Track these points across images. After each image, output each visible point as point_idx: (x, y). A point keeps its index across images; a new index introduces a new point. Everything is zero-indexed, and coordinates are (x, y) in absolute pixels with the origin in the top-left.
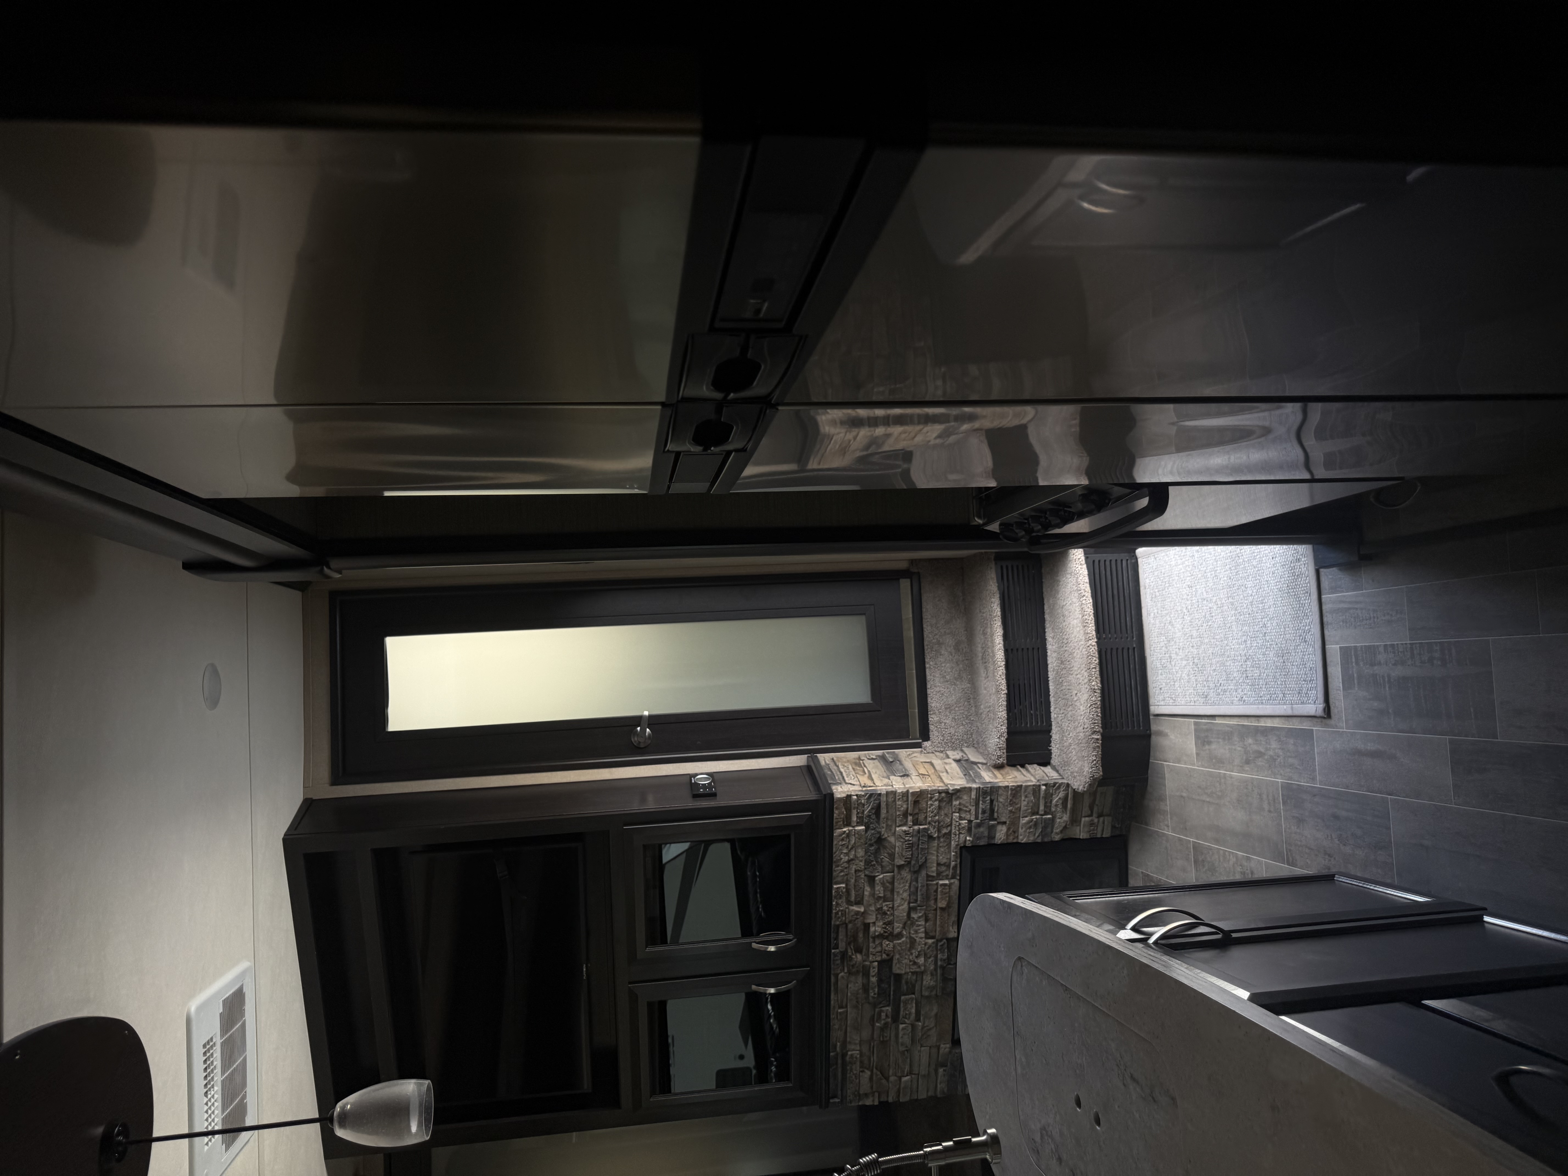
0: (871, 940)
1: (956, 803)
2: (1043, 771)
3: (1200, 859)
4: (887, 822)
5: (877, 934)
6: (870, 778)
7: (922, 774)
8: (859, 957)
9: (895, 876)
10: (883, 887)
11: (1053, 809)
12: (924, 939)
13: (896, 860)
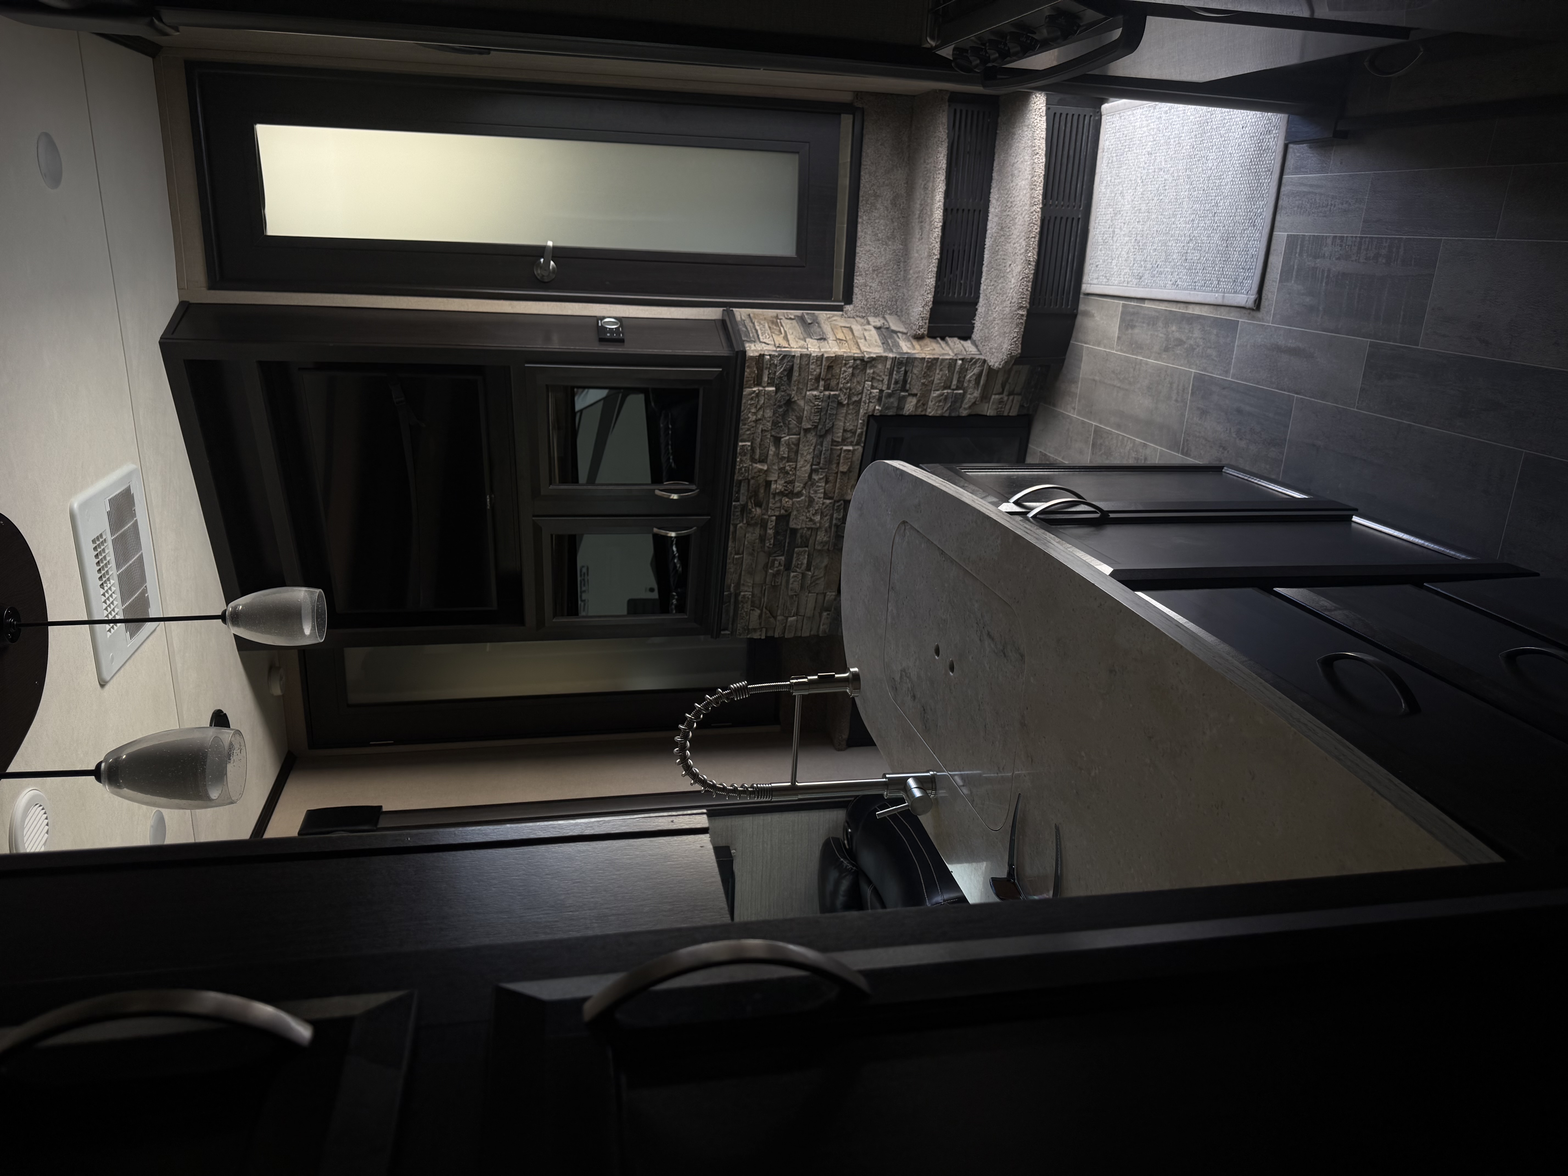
0: (771, 496)
1: (870, 371)
2: (963, 346)
3: (1099, 443)
4: (798, 385)
5: (777, 491)
6: (786, 338)
7: (839, 339)
8: (758, 510)
9: (801, 439)
10: (788, 448)
11: (966, 385)
12: (822, 499)
13: (803, 424)
